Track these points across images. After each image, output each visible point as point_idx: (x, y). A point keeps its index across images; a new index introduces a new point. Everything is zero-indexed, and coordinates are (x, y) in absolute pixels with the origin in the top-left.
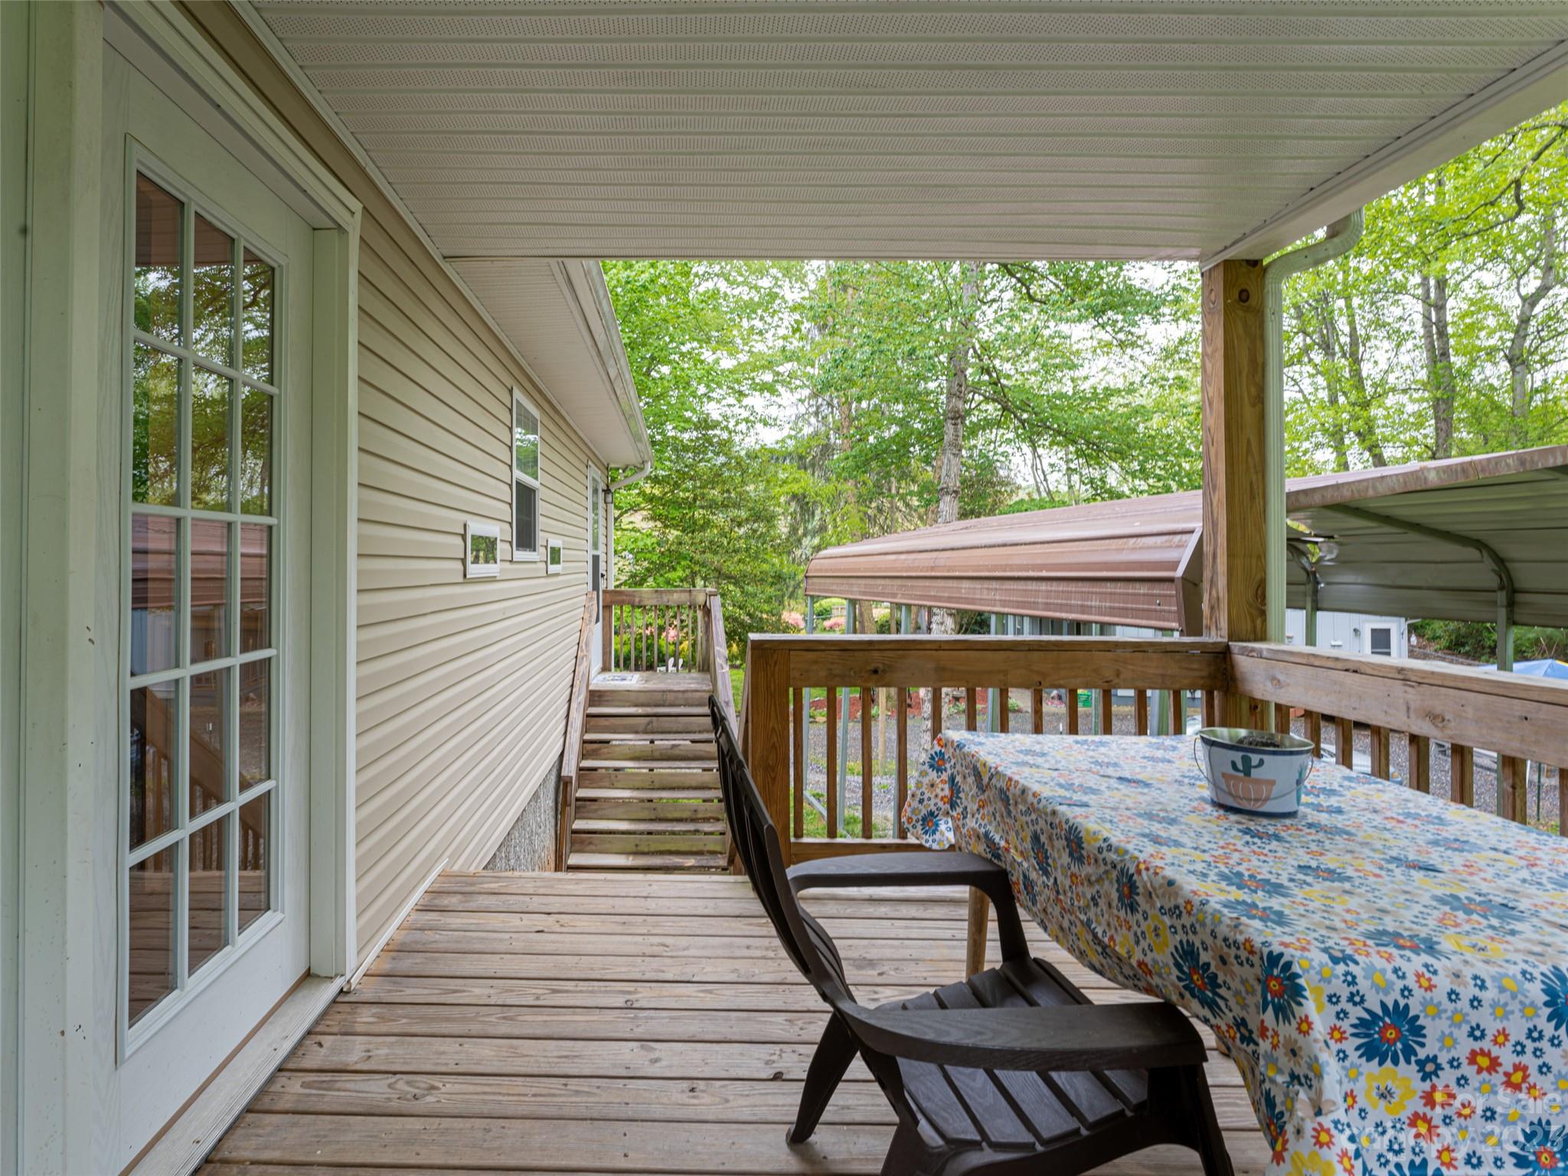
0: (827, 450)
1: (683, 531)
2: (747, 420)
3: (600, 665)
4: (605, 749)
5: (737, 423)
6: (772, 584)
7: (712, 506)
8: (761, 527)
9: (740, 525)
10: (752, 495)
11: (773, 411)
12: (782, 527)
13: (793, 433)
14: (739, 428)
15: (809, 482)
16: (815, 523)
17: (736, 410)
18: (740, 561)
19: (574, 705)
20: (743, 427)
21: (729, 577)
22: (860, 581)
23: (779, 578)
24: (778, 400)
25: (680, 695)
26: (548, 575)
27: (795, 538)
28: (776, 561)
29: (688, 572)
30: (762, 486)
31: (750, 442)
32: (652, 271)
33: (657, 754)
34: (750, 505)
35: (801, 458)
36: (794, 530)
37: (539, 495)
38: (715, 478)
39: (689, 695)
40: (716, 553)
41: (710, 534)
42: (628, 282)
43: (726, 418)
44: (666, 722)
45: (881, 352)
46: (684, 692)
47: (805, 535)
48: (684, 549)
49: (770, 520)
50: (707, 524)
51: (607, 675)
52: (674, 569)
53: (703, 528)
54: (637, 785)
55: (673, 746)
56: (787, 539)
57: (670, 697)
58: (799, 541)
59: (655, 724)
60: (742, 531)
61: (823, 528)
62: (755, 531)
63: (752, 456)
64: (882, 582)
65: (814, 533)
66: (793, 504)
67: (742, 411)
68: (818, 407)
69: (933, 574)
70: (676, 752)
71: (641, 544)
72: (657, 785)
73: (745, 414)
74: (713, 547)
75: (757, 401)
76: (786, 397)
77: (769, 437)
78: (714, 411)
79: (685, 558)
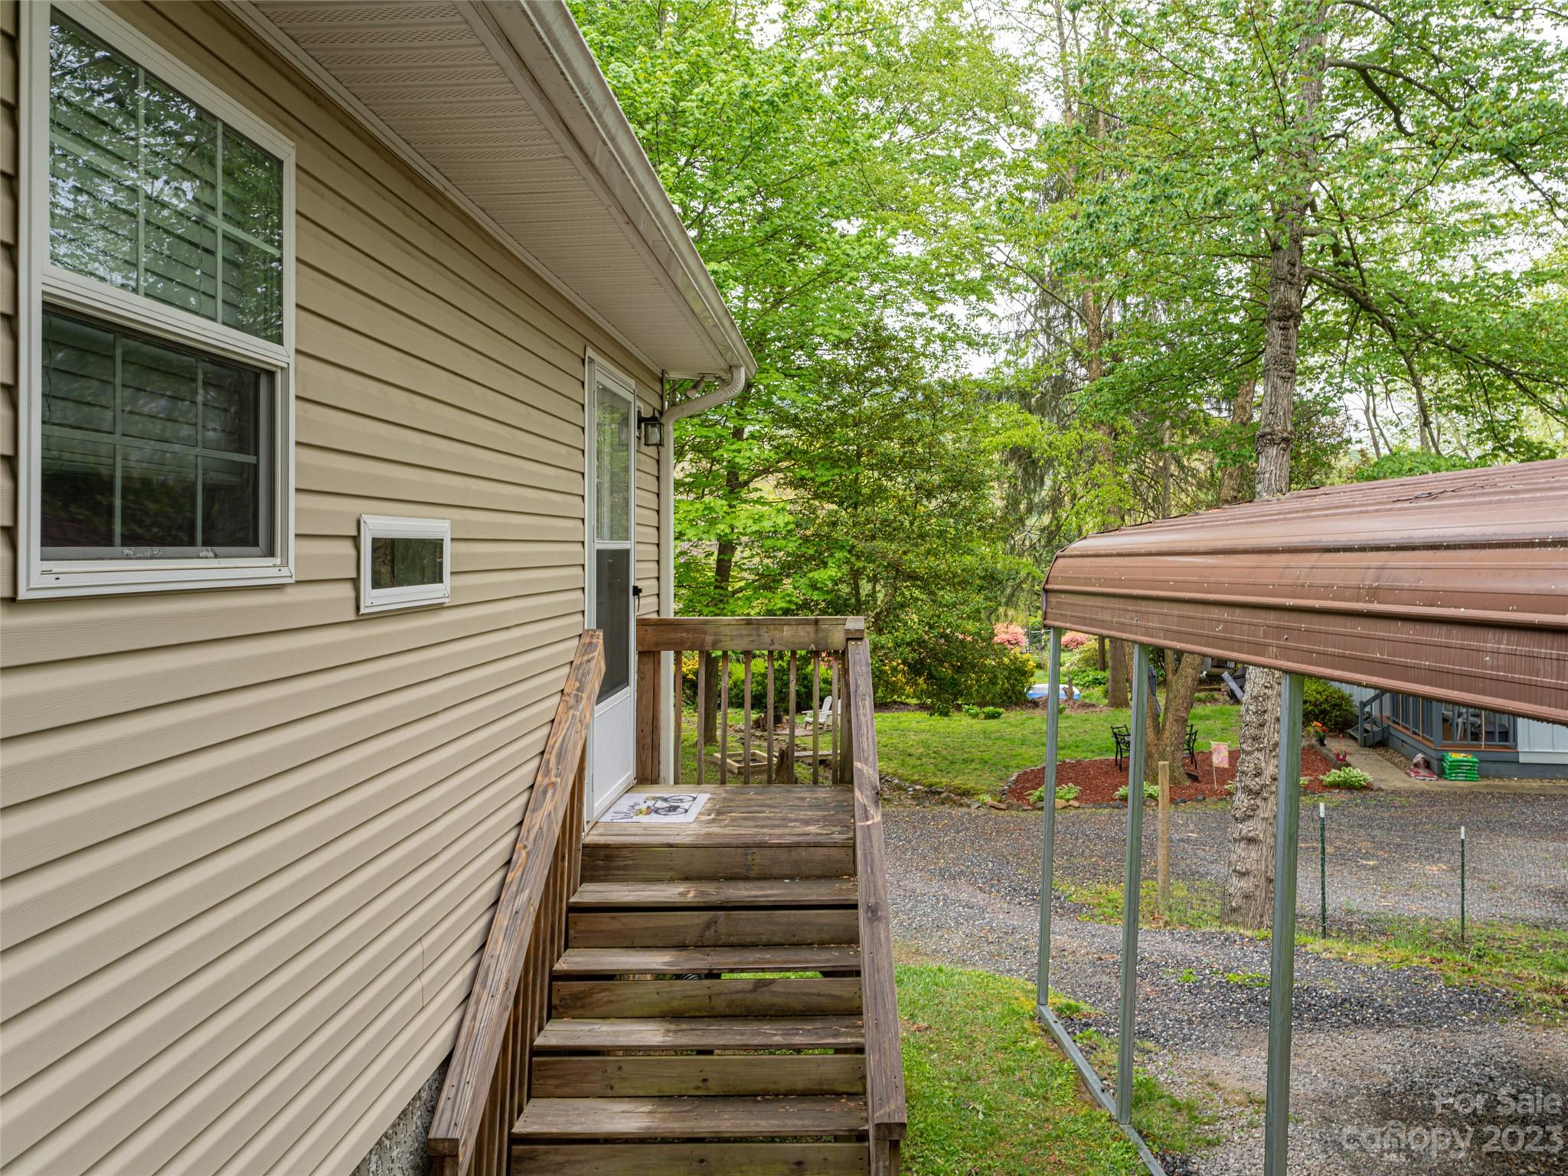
0: (1061, 385)
1: (840, 504)
2: (942, 338)
3: (629, 773)
4: (603, 994)
5: (928, 341)
6: (981, 588)
7: (886, 465)
8: (965, 500)
9: (930, 495)
10: (950, 447)
11: (984, 325)
12: (996, 499)
13: (1011, 358)
14: (930, 349)
15: (1036, 431)
16: (1045, 493)
17: (927, 322)
18: (928, 552)
19: (503, 919)
20: (936, 347)
21: (913, 577)
22: (1166, 608)
23: (992, 580)
24: (991, 307)
25: (783, 855)
26: (361, 618)
27: (1012, 516)
28: (985, 550)
29: (845, 569)
30: (966, 435)
31: (945, 372)
32: (785, 78)
33: (720, 1004)
34: (946, 463)
35: (1024, 396)
36: (1012, 503)
37: (290, 387)
38: (890, 422)
39: (803, 853)
40: (890, 538)
41: (884, 509)
42: (746, 96)
43: (911, 332)
44: (749, 924)
45: (1168, 198)
46: (789, 847)
47: (1029, 510)
48: (839, 533)
49: (976, 486)
50: (879, 493)
51: (643, 797)
52: (825, 565)
53: (871, 500)
54: (668, 1088)
55: (760, 984)
56: (1004, 518)
57: (760, 858)
58: (1021, 520)
59: (722, 927)
60: (933, 504)
61: (1055, 502)
62: (954, 505)
63: (951, 389)
64: (1225, 614)
65: (1043, 508)
66: (1012, 466)
67: (935, 323)
68: (1049, 321)
69: (1376, 607)
70: (765, 998)
71: (767, 525)
72: (714, 1087)
73: (940, 329)
74: (888, 530)
75: (958, 309)
76: (1003, 304)
77: (978, 366)
78: (892, 321)
79: (842, 548)
